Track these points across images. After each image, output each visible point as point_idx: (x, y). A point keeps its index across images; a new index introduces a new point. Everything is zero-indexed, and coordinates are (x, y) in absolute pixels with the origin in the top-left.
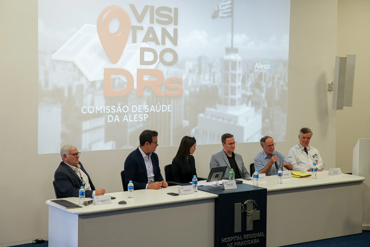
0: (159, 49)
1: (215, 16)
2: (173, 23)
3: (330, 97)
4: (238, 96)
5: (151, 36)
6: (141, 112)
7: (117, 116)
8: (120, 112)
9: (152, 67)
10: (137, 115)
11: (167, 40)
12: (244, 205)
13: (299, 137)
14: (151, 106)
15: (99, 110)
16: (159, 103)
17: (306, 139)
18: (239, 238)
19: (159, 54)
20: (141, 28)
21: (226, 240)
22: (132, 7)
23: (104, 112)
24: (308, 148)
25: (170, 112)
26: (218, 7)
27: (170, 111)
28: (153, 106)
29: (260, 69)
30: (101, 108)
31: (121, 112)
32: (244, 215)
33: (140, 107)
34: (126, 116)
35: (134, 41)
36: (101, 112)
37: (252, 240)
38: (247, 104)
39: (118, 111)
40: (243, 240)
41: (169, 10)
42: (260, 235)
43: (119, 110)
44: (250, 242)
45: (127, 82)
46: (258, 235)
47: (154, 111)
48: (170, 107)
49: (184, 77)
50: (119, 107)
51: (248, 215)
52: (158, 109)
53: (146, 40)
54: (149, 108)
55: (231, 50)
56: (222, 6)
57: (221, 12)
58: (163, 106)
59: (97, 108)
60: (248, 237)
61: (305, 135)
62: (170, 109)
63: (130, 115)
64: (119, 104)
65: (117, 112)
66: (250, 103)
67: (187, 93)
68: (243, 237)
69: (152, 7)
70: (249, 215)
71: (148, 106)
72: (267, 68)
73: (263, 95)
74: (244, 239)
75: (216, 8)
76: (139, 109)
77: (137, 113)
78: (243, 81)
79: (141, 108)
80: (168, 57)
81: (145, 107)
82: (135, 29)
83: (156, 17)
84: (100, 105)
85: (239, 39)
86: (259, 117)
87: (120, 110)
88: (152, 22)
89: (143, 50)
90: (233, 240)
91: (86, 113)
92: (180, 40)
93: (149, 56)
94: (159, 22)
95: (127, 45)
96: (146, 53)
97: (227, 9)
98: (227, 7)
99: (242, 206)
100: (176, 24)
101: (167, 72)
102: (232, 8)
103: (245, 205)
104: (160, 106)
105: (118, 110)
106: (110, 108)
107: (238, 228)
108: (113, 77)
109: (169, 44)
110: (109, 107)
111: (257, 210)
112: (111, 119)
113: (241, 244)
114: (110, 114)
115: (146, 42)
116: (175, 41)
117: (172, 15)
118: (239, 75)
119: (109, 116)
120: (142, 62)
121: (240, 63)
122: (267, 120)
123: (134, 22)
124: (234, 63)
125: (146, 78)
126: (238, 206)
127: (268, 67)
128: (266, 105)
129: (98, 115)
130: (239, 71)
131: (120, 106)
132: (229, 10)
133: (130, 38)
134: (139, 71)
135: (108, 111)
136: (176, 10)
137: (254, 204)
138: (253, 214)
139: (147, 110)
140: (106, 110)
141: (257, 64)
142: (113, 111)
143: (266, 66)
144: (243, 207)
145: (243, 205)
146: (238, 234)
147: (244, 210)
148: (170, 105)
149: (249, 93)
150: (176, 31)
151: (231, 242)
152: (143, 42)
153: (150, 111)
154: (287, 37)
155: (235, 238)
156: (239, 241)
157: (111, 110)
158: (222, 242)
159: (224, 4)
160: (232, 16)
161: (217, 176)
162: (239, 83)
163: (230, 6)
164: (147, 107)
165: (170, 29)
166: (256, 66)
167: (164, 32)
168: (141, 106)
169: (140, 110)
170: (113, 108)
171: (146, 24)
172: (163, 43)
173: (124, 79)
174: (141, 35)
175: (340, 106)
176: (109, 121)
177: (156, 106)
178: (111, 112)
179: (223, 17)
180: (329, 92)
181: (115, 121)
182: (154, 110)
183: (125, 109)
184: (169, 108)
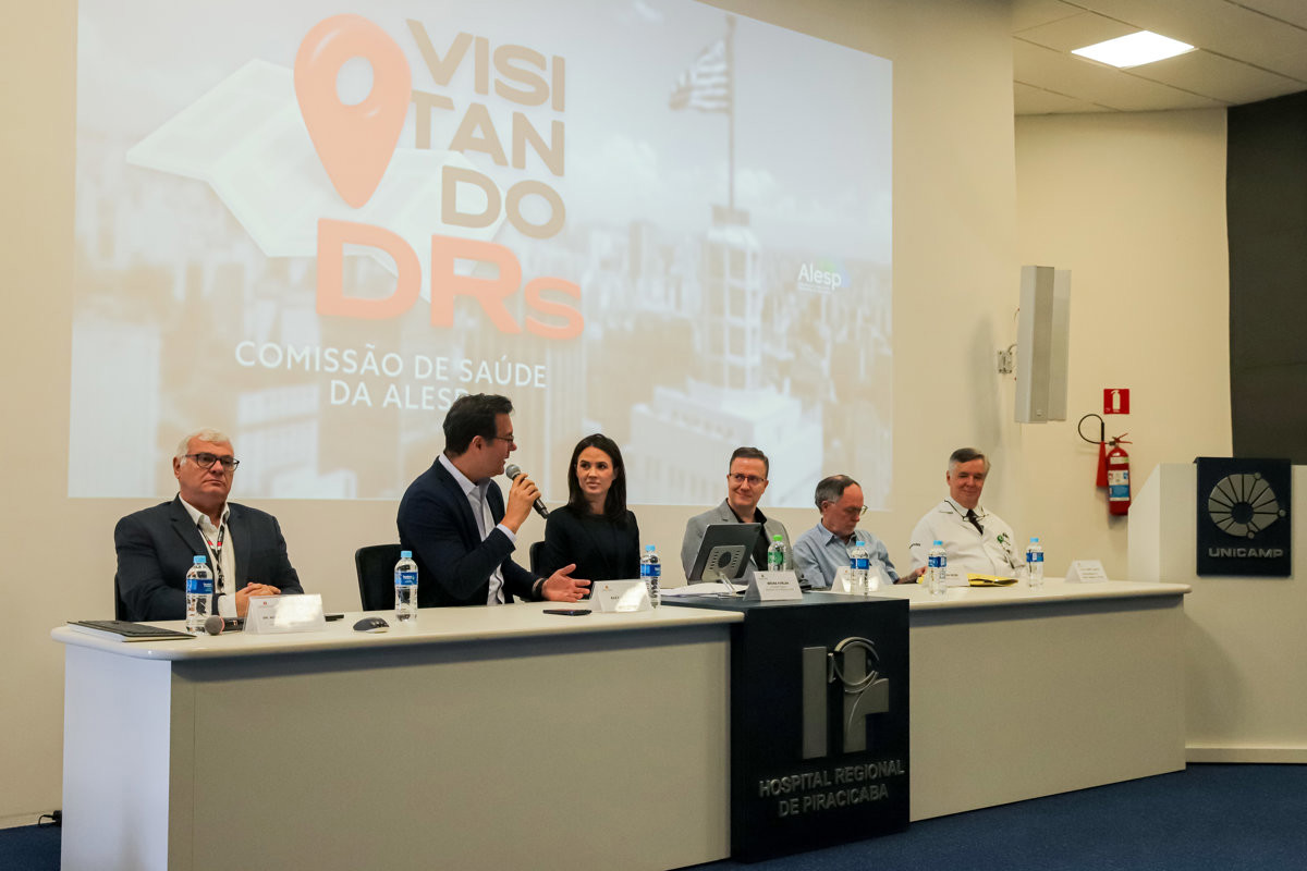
0: (505, 179)
1: (679, 101)
3: (1008, 393)
4: (752, 359)
5: (478, 133)
6: (445, 378)
7: (362, 385)
8: (372, 372)
9: (483, 234)
10: (431, 389)
11: (531, 155)
12: (836, 654)
13: (948, 478)
14: (480, 363)
15: (298, 359)
16: (504, 357)
17: (970, 481)
18: (817, 779)
19: (503, 195)
20: (447, 104)
21: (776, 785)
22: (416, 28)
23: (317, 368)
25: (540, 391)
26: (688, 77)
27: (543, 386)
28: (484, 364)
29: (814, 282)
30: (306, 352)
31: (377, 373)
32: (837, 693)
33: (442, 363)
34: (393, 387)
35: (423, 141)
36: (307, 367)
37: (864, 788)
38: (780, 388)
39: (366, 370)
40: (834, 788)
41: (539, 60)
42: (890, 767)
43: (370, 364)
44: (856, 795)
45: (397, 274)
46: (884, 771)
47: (491, 382)
48: (540, 372)
49: (586, 281)
50: (370, 355)
51: (847, 694)
52: (503, 377)
53: (459, 144)
54: (474, 368)
55: (727, 214)
56: (701, 76)
57: (696, 93)
58: (518, 366)
59: (291, 350)
60: (850, 777)
61: (966, 466)
62: (540, 381)
63: (408, 388)
64: (369, 345)
65: (362, 371)
66: (787, 384)
67: (594, 331)
68: (831, 777)
69: (483, 43)
70: (854, 694)
71: (470, 362)
72: (834, 284)
73: (825, 364)
74: (837, 781)
75: (682, 80)
76: (439, 367)
77: (432, 380)
78: (767, 315)
79: (445, 368)
80: (536, 210)
81: (460, 364)
82: (428, 105)
83: (494, 75)
84: (304, 344)
85: (752, 185)
86: (815, 431)
87: (375, 367)
88: (481, 87)
89: (451, 176)
90: (799, 787)
91: (252, 363)
92: (572, 158)
93: (471, 200)
94: (505, 92)
95: (397, 151)
97: (715, 86)
98: (715, 80)
99: (828, 658)
100: (559, 105)
101: (534, 259)
102: (728, 86)
103: (839, 655)
104: (510, 365)
105: (365, 366)
106: (339, 357)
107: (814, 744)
108: (350, 250)
109: (536, 169)
110: (335, 351)
111: (878, 678)
112: (340, 393)
113: (825, 802)
114: (340, 375)
115: (462, 152)
116: (555, 161)
117: (547, 76)
118: (754, 294)
119: (334, 383)
120: (450, 214)
121: (755, 256)
122: (836, 443)
123: (423, 81)
124: (738, 256)
125: (462, 269)
126: (814, 658)
127: (837, 280)
128: (833, 396)
129: (293, 376)
130: (754, 282)
131: (374, 352)
132: (721, 92)
133: (409, 131)
134: (439, 242)
135: (332, 365)
136: (559, 64)
137: (869, 655)
138: (865, 689)
139: (466, 375)
140: (324, 363)
141: (804, 266)
142: (350, 366)
143: (830, 277)
144: (833, 664)
145: (831, 654)
146: (815, 764)
147: (836, 675)
148: (542, 367)
149: (785, 355)
150: (558, 129)
151: (791, 795)
152: (452, 147)
153: (477, 380)
154: (884, 200)
155: (806, 779)
156: (819, 789)
157: (343, 364)
158: (762, 794)
159: (705, 69)
160: (728, 111)
161: (724, 561)
162: (752, 320)
163: (723, 80)
164: (467, 366)
165: (541, 119)
166: (802, 274)
167: (522, 128)
168: (445, 359)
169: (442, 373)
170: (350, 356)
171: (461, 90)
172: (520, 163)
173: (387, 263)
174: (445, 126)
175: (1039, 412)
176: (334, 401)
177: (497, 364)
178: (340, 369)
179: (703, 110)
180: (1001, 375)
181: (354, 403)
182: (488, 376)
183: (392, 365)
184: (537, 375)
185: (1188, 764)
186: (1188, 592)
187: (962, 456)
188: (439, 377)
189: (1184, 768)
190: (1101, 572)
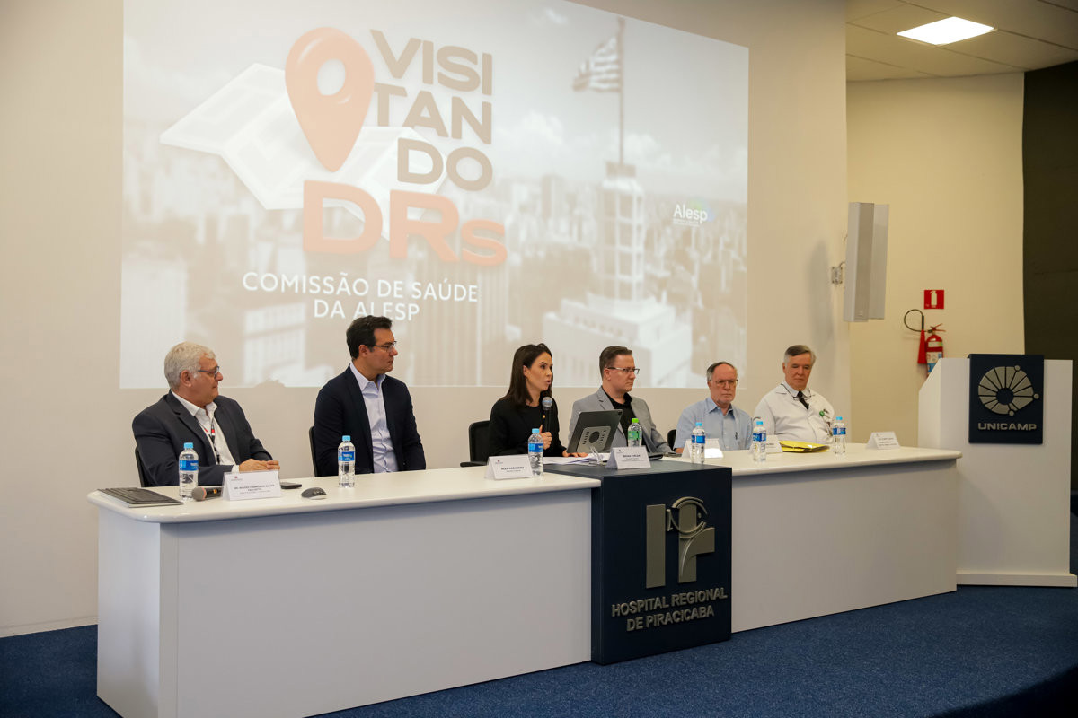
0: (446, 147)
1: (580, 84)
2: (480, 88)
3: (838, 299)
4: (637, 277)
5: (425, 114)
6: (401, 296)
7: (338, 303)
8: (346, 292)
9: (429, 189)
10: (390, 304)
11: (466, 128)
12: (672, 509)
13: (784, 368)
14: (427, 284)
15: (290, 284)
16: (446, 280)
17: (800, 370)
18: (657, 602)
19: (445, 159)
20: (402, 92)
21: (625, 608)
22: (378, 37)
23: (304, 291)
24: (805, 393)
25: (473, 304)
26: (588, 66)
27: (475, 300)
28: (430, 285)
29: (686, 218)
30: (296, 279)
31: (349, 293)
32: (673, 538)
33: (398, 285)
34: (361, 304)
35: (383, 120)
36: (297, 290)
37: (695, 609)
38: (659, 298)
39: (341, 292)
40: (671, 609)
41: (471, 56)
42: (715, 593)
43: (344, 287)
44: (688, 614)
45: (363, 219)
46: (711, 595)
47: (435, 298)
48: (473, 290)
49: (508, 221)
50: (344, 280)
51: (682, 539)
52: (445, 294)
53: (411, 122)
54: (422, 289)
55: (619, 168)
56: (597, 64)
57: (594, 78)
58: (456, 286)
59: (284, 278)
60: (684, 601)
61: (798, 359)
62: (474, 297)
63: (372, 304)
64: (342, 273)
65: (338, 293)
66: (664, 295)
67: (515, 259)
68: (668, 601)
69: (428, 46)
70: (686, 540)
71: (419, 284)
72: (702, 219)
73: (694, 280)
74: (673, 605)
75: (583, 67)
76: (396, 288)
77: (391, 298)
78: (649, 244)
79: (400, 289)
80: (470, 170)
81: (412, 285)
82: (385, 92)
83: (437, 69)
84: (294, 272)
85: (637, 146)
86: (686, 329)
87: (347, 289)
88: (427, 78)
89: (405, 146)
90: (643, 609)
91: (255, 288)
92: (498, 130)
93: (420, 163)
94: (445, 82)
95: (363, 128)
96: (412, 154)
97: (609, 72)
98: (608, 67)
99: (667, 513)
100: (487, 90)
101: (468, 205)
102: (619, 72)
103: (676, 511)
104: (450, 286)
105: (340, 289)
106: (320, 283)
107: (655, 576)
108: (327, 203)
109: (470, 139)
110: (318, 278)
111: (706, 527)
112: (321, 308)
113: (664, 620)
114: (321, 295)
115: (413, 127)
116: (485, 132)
117: (478, 69)
118: (639, 228)
119: (317, 301)
120: (404, 174)
121: (639, 200)
122: (703, 339)
123: (383, 76)
124: (627, 200)
125: (413, 215)
126: (655, 515)
127: (704, 216)
128: (700, 304)
129: (287, 297)
130: (639, 219)
131: (347, 278)
132: (613, 76)
133: (373, 113)
134: (394, 194)
135: (315, 288)
136: (488, 59)
137: (699, 510)
138: (695, 537)
139: (417, 294)
140: (309, 287)
141: (678, 206)
142: (329, 289)
143: (699, 214)
144: (670, 517)
145: (669, 510)
146: (656, 591)
147: (672, 525)
148: (475, 287)
149: (662, 273)
150: (487, 108)
151: (637, 614)
152: (406, 124)
153: (425, 297)
154: (742, 155)
155: (649, 603)
156: (659, 610)
157: (323, 287)
158: (614, 615)
159: (601, 59)
160: (619, 90)
161: (594, 437)
162: (638, 248)
163: (615, 67)
164: (417, 287)
165: (474, 101)
166: (676, 212)
167: (459, 109)
168: (401, 282)
169: (399, 293)
170: (328, 281)
171: (413, 82)
172: (457, 134)
173: (357, 212)
174: (400, 109)
175: (861, 313)
176: (316, 315)
177: (440, 285)
178: (321, 291)
179: (598, 90)
180: (833, 285)
181: (332, 316)
182: (434, 294)
183: (361, 287)
184: (471, 293)
185: (958, 586)
186: (959, 457)
187: (794, 351)
188: (396, 295)
189: (955, 589)
190: (895, 441)
